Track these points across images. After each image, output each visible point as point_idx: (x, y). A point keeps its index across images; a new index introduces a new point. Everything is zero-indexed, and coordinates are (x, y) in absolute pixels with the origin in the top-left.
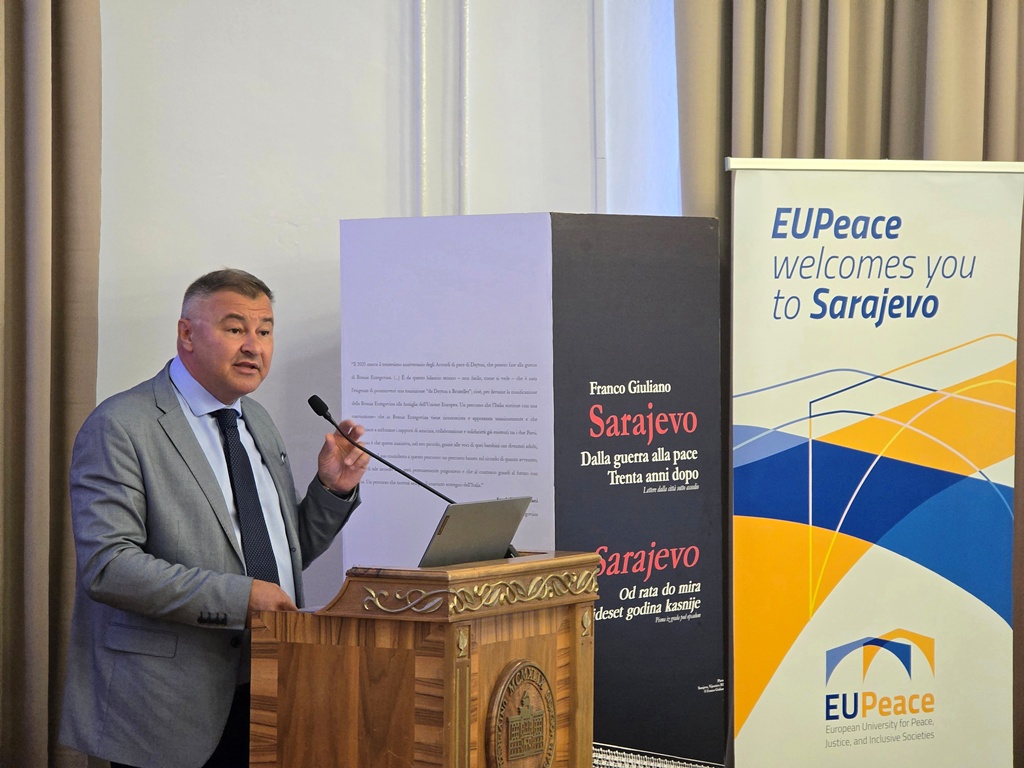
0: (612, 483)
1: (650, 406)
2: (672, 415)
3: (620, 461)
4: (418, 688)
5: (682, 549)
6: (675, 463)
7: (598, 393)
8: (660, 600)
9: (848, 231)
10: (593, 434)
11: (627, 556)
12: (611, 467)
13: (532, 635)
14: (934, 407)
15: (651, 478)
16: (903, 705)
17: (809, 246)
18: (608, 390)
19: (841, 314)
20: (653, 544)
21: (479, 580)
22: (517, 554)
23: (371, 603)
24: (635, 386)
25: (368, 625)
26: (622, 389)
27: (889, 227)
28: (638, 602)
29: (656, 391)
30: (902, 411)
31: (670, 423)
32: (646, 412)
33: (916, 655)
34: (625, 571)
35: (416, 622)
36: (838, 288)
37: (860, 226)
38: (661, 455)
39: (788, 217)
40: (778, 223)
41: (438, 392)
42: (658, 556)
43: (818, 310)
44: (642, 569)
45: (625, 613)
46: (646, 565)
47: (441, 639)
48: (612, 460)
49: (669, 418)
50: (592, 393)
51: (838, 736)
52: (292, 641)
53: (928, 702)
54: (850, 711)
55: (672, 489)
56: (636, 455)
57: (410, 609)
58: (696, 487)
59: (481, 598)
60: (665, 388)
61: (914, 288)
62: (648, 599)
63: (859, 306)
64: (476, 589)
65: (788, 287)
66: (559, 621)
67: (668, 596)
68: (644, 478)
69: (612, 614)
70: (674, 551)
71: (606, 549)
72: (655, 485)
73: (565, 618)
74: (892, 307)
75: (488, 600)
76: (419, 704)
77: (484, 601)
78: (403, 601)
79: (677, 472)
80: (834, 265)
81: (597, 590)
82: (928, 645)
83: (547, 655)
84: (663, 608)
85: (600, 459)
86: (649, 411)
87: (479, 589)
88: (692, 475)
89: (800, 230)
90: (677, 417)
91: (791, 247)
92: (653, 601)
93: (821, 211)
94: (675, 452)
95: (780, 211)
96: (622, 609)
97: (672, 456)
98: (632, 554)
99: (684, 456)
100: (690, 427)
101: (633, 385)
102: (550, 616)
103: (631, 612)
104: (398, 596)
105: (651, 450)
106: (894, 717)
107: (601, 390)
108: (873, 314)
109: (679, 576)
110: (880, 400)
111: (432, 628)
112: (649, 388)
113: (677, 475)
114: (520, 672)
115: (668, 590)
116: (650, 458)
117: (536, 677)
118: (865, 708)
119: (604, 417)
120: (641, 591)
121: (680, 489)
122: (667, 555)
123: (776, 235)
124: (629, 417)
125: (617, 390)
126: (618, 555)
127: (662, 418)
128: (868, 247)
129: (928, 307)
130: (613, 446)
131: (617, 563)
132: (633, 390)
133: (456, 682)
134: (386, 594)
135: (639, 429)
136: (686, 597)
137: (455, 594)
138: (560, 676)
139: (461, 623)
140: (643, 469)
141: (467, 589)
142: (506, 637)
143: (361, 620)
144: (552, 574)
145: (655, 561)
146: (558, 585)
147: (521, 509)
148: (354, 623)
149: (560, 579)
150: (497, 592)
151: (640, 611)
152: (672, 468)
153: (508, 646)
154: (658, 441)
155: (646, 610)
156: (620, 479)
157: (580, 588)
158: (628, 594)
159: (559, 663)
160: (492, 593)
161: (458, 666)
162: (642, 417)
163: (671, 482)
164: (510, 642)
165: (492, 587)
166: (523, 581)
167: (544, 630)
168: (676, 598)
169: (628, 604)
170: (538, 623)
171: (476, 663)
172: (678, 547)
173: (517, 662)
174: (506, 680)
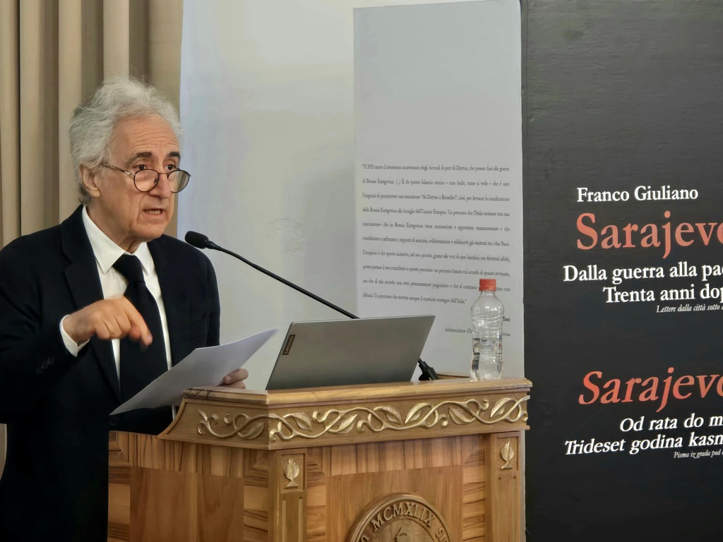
0: (610, 300)
1: (667, 214)
2: (701, 226)
3: (622, 276)
4: (247, 520)
5: (714, 377)
6: (705, 279)
7: (590, 200)
8: (682, 432)
10: (580, 245)
11: (631, 383)
12: (608, 283)
15: (666, 296)
18: (601, 197)
21: (321, 405)
23: (203, 426)
24: (645, 192)
25: (204, 450)
26: (624, 196)
28: (648, 434)
29: (676, 197)
31: (696, 234)
32: (660, 222)
34: (628, 399)
35: (245, 449)
41: (431, 197)
42: (678, 384)
44: (653, 397)
45: (627, 446)
46: (660, 393)
47: (265, 467)
48: (610, 275)
49: (696, 229)
50: (580, 200)
52: (142, 466)
55: (700, 308)
56: (645, 270)
57: (236, 434)
59: (323, 424)
60: (691, 194)
62: (663, 432)
64: (315, 415)
66: (469, 451)
67: (693, 429)
68: (657, 296)
69: (609, 447)
70: (701, 378)
71: (599, 374)
72: (675, 303)
73: (477, 449)
75: (337, 425)
76: (247, 536)
77: (328, 428)
78: (230, 425)
79: (708, 290)
81: (526, 419)
83: (446, 488)
84: (686, 441)
85: (593, 273)
86: (665, 221)
87: (320, 415)
90: (708, 228)
92: (668, 433)
94: (704, 267)
96: (623, 442)
97: (699, 271)
98: (638, 381)
99: (718, 271)
101: (641, 191)
102: (450, 446)
103: (636, 447)
104: (226, 420)
105: (668, 264)
107: (593, 197)
109: (709, 406)
111: (259, 456)
112: (664, 194)
113: (707, 293)
114: (392, 507)
115: (693, 421)
116: (667, 272)
117: (420, 514)
119: (597, 227)
120: (652, 422)
121: (711, 308)
122: (692, 382)
124: (635, 227)
125: (617, 196)
126: (618, 382)
127: (685, 228)
130: (609, 260)
131: (616, 391)
132: (641, 196)
133: (280, 518)
134: (215, 417)
135: (649, 241)
136: (720, 430)
137: (278, 420)
138: (467, 513)
139: (288, 452)
140: (656, 285)
141: (299, 415)
142: (373, 468)
143: (198, 445)
144: (447, 400)
145: (674, 389)
146: (457, 413)
147: (417, 328)
148: (193, 449)
149: (460, 406)
150: (352, 419)
151: (650, 444)
152: (699, 285)
153: (377, 478)
154: (678, 254)
155: (660, 443)
156: (621, 297)
157: (497, 416)
158: (633, 425)
159: (466, 499)
160: (343, 419)
161: (284, 497)
162: (654, 227)
163: (698, 300)
164: (381, 473)
165: (342, 412)
166: (398, 409)
167: (439, 461)
168: (705, 431)
169: (632, 436)
170: (427, 454)
171: (318, 496)
172: (708, 373)
173: (391, 496)
174: (369, 516)
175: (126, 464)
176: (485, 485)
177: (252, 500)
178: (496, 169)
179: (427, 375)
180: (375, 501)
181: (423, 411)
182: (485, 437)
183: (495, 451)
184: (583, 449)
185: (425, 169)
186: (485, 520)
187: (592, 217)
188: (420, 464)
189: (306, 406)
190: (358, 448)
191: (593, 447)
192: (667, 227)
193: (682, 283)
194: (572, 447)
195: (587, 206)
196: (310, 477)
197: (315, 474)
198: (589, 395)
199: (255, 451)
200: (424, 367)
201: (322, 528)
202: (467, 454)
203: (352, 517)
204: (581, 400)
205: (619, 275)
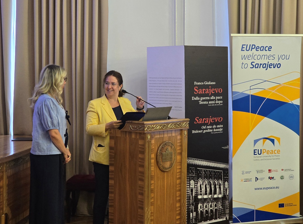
0: (200, 104)
1: (210, 87)
2: (216, 89)
4: (140, 146)
5: (218, 118)
8: (212, 129)
9: (259, 49)
10: (195, 93)
11: (204, 119)
12: (200, 100)
13: (170, 136)
14: (280, 87)
16: (272, 152)
17: (250, 52)
18: (199, 84)
19: (258, 67)
20: (211, 117)
21: (154, 124)
22: (171, 118)
23: (130, 128)
26: (203, 83)
27: (269, 49)
28: (207, 129)
29: (212, 84)
30: (273, 88)
32: (209, 88)
33: (276, 141)
34: (203, 122)
35: (139, 132)
36: (257, 62)
37: (262, 48)
38: (212, 98)
39: (245, 47)
40: (242, 48)
41: (164, 84)
42: (212, 119)
43: (252, 66)
44: (207, 122)
45: (203, 131)
46: (209, 121)
47: (143, 136)
48: (200, 99)
49: (215, 90)
50: (195, 84)
51: (257, 158)
52: (117, 136)
53: (279, 152)
54: (260, 153)
55: (216, 105)
56: (206, 98)
57: (137, 130)
58: (222, 104)
59: (154, 128)
60: (214, 83)
61: (275, 62)
62: (209, 128)
63: (262, 66)
65: (245, 61)
66: (179, 132)
67: (214, 128)
68: (208, 103)
69: (200, 132)
70: (216, 118)
71: (198, 118)
72: (211, 104)
74: (270, 66)
75: (156, 128)
76: (140, 149)
78: (136, 128)
80: (256, 57)
81: (188, 126)
82: (279, 139)
83: (175, 140)
84: (213, 130)
85: (197, 98)
86: (210, 88)
87: (153, 126)
88: (221, 102)
89: (248, 49)
90: (217, 90)
91: (245, 53)
93: (253, 45)
95: (243, 45)
97: (216, 98)
98: (205, 119)
99: (219, 98)
100: (220, 91)
101: (206, 82)
102: (175, 132)
103: (204, 131)
105: (210, 97)
106: (270, 155)
107: (197, 84)
108: (265, 67)
109: (217, 124)
110: (267, 86)
112: (210, 83)
113: (217, 102)
114: (166, 143)
115: (214, 126)
116: (210, 98)
117: (170, 145)
118: (263, 152)
119: (198, 89)
120: (207, 127)
121: (217, 105)
122: (214, 119)
123: (242, 50)
124: (205, 90)
125: (201, 83)
126: (201, 119)
127: (213, 90)
128: (264, 53)
130: (200, 96)
131: (201, 121)
132: (205, 84)
133: (147, 146)
134: (133, 126)
135: (207, 92)
136: (219, 128)
137: (146, 127)
138: (178, 144)
139: (148, 133)
140: (208, 101)
141: (150, 126)
142: (162, 136)
143: (129, 132)
144: (175, 124)
145: (211, 120)
146: (177, 125)
148: (128, 132)
149: (178, 124)
150: (159, 126)
151: (207, 131)
152: (216, 101)
153: (163, 138)
154: (212, 95)
155: (209, 131)
156: (202, 103)
157: (184, 126)
158: (204, 127)
159: (178, 142)
160: (157, 127)
161: (147, 142)
162: (208, 89)
163: (215, 103)
164: (164, 137)
165: (157, 125)
166: (167, 124)
167: (173, 135)
168: (216, 128)
169: (204, 129)
170: (171, 133)
171: (153, 142)
172: (217, 117)
173: (165, 141)
174: (162, 145)
175: (113, 135)
176: (181, 139)
177: (141, 142)
178: (179, 78)
179: (169, 118)
180: (163, 142)
181: (171, 125)
182: (181, 130)
183: (183, 132)
184: (195, 132)
185: (163, 78)
186: (181, 146)
187: (197, 87)
189: (151, 124)
190: (159, 133)
191: (197, 132)
192: (210, 89)
193: (212, 100)
194: (193, 132)
196: (152, 138)
197: (152, 137)
198: (196, 122)
199: (141, 133)
201: (153, 148)
202: (178, 133)
203: (158, 146)
204: (195, 123)
205: (202, 99)
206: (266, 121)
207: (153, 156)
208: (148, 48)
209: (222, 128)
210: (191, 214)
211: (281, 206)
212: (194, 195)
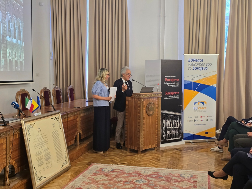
8: (174, 97)
9: (197, 61)
10: (166, 81)
14: (207, 79)
16: (203, 108)
17: (193, 62)
18: (167, 77)
19: (196, 69)
21: (145, 94)
23: (134, 96)
26: (169, 77)
27: (202, 60)
28: (171, 97)
30: (203, 79)
33: (204, 103)
35: (138, 98)
36: (196, 67)
39: (190, 60)
40: (189, 60)
43: (194, 69)
47: (140, 100)
49: (175, 79)
51: (195, 111)
52: (129, 99)
53: (206, 108)
54: (197, 109)
58: (179, 86)
60: (175, 76)
61: (205, 67)
63: (198, 68)
65: (190, 67)
66: (157, 98)
68: (172, 85)
69: (168, 98)
74: (202, 68)
76: (138, 106)
78: (137, 96)
80: (195, 65)
81: (161, 96)
82: (206, 103)
85: (167, 83)
89: (192, 61)
91: (190, 63)
92: (173, 97)
93: (194, 59)
95: (189, 59)
98: (170, 93)
99: (177, 83)
100: (178, 80)
102: (155, 98)
103: (170, 98)
105: (173, 82)
106: (202, 110)
108: (200, 69)
109: (176, 95)
110: (201, 78)
112: (173, 76)
113: (176, 85)
115: (175, 96)
117: (153, 104)
118: (198, 108)
119: (167, 79)
123: (189, 61)
124: (170, 79)
126: (168, 93)
128: (199, 62)
129: (206, 68)
130: (168, 82)
132: (171, 77)
133: (141, 104)
135: (171, 81)
136: (177, 97)
137: (141, 96)
139: (142, 98)
142: (149, 100)
143: (134, 98)
144: (155, 94)
145: (173, 93)
147: (152, 88)
150: (147, 96)
153: (149, 101)
155: (172, 98)
156: (169, 85)
157: (159, 95)
159: (156, 103)
161: (142, 102)
163: (175, 86)
166: (151, 95)
167: (154, 99)
168: (176, 97)
169: (170, 97)
170: (153, 99)
171: (144, 102)
172: (176, 92)
176: (158, 101)
177: (139, 102)
178: (158, 74)
179: (153, 92)
180: (149, 103)
181: (153, 95)
182: (158, 97)
185: (152, 74)
186: (158, 104)
188: (153, 100)
189: (144, 94)
190: (148, 98)
191: (166, 98)
192: (173, 79)
193: (174, 84)
194: (165, 98)
195: (166, 77)
196: (144, 100)
198: (166, 94)
200: (153, 91)
201: (145, 105)
203: (147, 104)
205: (169, 83)
206: (200, 94)
207: (144, 109)
208: (146, 61)
209: (178, 97)
210: (163, 135)
211: (207, 133)
212: (165, 127)
